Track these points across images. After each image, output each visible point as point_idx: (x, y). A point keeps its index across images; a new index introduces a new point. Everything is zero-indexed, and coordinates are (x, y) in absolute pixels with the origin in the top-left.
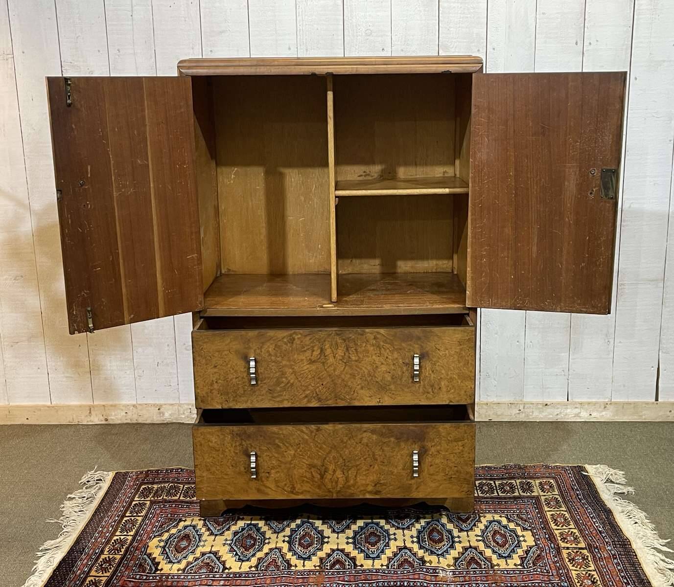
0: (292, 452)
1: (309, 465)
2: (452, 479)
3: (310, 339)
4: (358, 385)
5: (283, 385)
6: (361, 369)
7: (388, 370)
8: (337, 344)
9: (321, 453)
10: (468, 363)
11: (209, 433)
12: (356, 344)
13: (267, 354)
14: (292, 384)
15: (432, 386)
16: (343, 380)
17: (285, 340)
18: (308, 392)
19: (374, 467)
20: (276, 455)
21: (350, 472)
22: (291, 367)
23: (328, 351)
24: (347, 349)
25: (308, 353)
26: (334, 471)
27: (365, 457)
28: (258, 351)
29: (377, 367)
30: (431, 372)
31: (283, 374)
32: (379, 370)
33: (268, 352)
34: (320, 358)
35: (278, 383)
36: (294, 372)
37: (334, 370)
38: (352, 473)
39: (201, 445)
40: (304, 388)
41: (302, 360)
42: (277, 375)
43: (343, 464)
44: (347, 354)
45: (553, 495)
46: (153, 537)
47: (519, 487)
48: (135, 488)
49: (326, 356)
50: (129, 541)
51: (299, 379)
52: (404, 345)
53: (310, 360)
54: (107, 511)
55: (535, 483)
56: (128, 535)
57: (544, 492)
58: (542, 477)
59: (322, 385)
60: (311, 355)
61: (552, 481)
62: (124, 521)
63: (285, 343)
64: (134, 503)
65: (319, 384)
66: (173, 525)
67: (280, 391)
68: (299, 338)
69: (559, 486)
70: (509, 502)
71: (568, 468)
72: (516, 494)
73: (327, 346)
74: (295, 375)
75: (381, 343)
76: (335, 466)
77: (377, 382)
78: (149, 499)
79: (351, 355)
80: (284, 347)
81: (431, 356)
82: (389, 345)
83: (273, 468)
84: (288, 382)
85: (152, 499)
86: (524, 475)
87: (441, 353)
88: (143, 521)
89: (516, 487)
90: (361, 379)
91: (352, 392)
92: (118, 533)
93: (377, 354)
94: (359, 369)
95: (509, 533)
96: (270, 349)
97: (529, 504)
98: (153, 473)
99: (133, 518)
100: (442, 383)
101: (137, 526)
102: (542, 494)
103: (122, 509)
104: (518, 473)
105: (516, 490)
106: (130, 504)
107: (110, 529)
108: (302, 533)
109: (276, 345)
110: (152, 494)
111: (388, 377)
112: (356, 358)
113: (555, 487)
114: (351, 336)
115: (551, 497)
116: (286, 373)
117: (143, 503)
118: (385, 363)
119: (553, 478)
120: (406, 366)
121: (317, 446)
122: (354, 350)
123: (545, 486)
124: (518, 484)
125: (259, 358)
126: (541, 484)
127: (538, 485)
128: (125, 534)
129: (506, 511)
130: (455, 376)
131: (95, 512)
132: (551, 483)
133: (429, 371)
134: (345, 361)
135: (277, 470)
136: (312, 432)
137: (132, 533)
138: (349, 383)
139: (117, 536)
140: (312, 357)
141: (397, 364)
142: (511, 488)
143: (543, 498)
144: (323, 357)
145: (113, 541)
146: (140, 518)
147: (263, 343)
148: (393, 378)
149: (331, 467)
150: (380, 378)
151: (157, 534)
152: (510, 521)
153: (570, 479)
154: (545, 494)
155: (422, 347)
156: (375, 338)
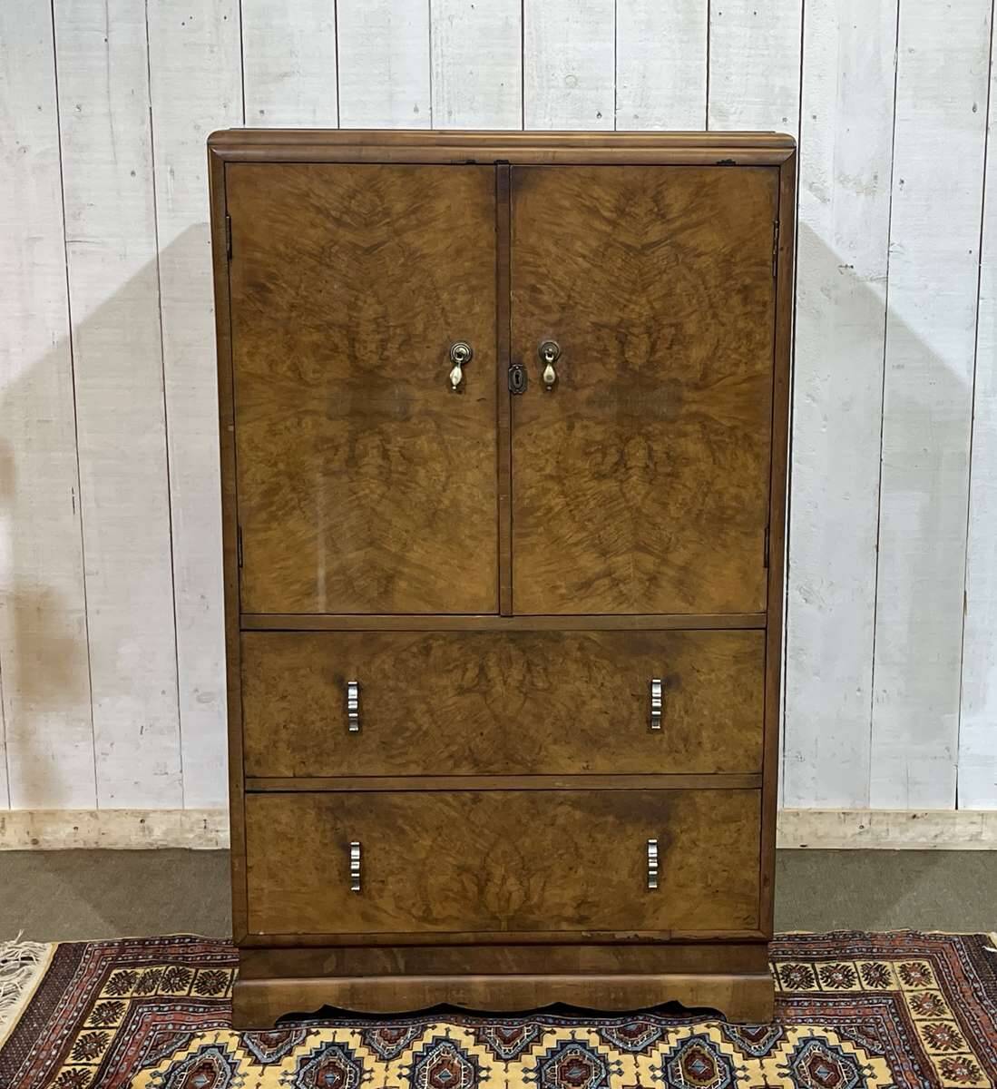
0: (428, 842)
1: (458, 868)
2: (719, 894)
3: (461, 648)
4: (548, 736)
5: (408, 734)
6: (554, 706)
7: (604, 709)
8: (509, 659)
9: (481, 844)
10: (752, 696)
11: (277, 806)
12: (546, 659)
13: (380, 676)
14: (426, 733)
15: (686, 740)
16: (520, 726)
17: (415, 649)
18: (454, 748)
19: (576, 872)
20: (397, 848)
21: (532, 881)
22: (424, 700)
23: (493, 672)
24: (529, 670)
25: (457, 675)
26: (504, 879)
27: (560, 852)
28: (364, 669)
29: (584, 703)
30: (682, 713)
31: (409, 712)
32: (587, 707)
33: (383, 671)
34: (478, 684)
35: (400, 730)
36: (431, 712)
37: (505, 707)
38: (535, 883)
39: (260, 828)
40: (447, 740)
41: (445, 687)
42: (399, 714)
43: (521, 866)
44: (528, 677)
45: (927, 989)
46: (140, 1067)
47: (861, 975)
48: (100, 975)
49: (489, 681)
50: (92, 1075)
51: (440, 723)
52: (634, 662)
53: (460, 687)
54: (45, 1018)
55: (892, 967)
56: (90, 1065)
57: (911, 985)
58: (906, 957)
59: (482, 734)
60: (462, 679)
61: (925, 963)
62: (80, 1037)
63: (414, 656)
64: (99, 1002)
65: (474, 734)
66: (179, 1044)
67: (404, 746)
68: (440, 646)
69: (939, 973)
70: (842, 1004)
71: (956, 939)
72: (856, 988)
73: (492, 661)
74: (432, 715)
75: (592, 657)
76: (506, 871)
77: (582, 730)
78: (128, 995)
79: (535, 680)
80: (412, 663)
81: (683, 684)
82: (606, 662)
83: (392, 873)
84: (419, 728)
85: (135, 995)
86: (871, 952)
87: (702, 678)
88: (119, 1036)
89: (856, 975)
90: (553, 724)
91: (537, 750)
92: (69, 1060)
93: (584, 679)
94: (550, 707)
95: (841, 1062)
96: (386, 667)
97: (880, 1007)
98: (134, 944)
99: (98, 1032)
100: (704, 734)
101: (107, 1046)
102: (907, 987)
103: (76, 1014)
104: (858, 948)
105: (857, 980)
106: (92, 1003)
107: (54, 1053)
108: (435, 1061)
109: (396, 659)
110: (134, 986)
111: (604, 722)
112: (546, 686)
113: (932, 974)
114: (536, 642)
115: (924, 993)
116: (414, 711)
117: (116, 1003)
118: (599, 695)
119: (928, 957)
120: (638, 700)
121: (474, 831)
122: (542, 671)
123: (913, 974)
124: (859, 968)
125: (365, 683)
126: (903, 968)
127: (898, 970)
128: (84, 1061)
129: (835, 1021)
130: (727, 721)
131: (22, 1020)
132: (924, 966)
133: (680, 711)
134: (524, 690)
135: (399, 877)
136: (464, 804)
137: (97, 1060)
138: (532, 732)
139: (68, 1065)
140: (464, 683)
141: (620, 697)
142: (846, 976)
143: (908, 996)
144: (483, 682)
145: (60, 1075)
146: (112, 1033)
147: (374, 655)
148: (612, 724)
149: (498, 872)
150: (588, 723)
151: (147, 1062)
152: (842, 1038)
153: (962, 961)
154: (912, 988)
155: (667, 665)
156: (581, 648)
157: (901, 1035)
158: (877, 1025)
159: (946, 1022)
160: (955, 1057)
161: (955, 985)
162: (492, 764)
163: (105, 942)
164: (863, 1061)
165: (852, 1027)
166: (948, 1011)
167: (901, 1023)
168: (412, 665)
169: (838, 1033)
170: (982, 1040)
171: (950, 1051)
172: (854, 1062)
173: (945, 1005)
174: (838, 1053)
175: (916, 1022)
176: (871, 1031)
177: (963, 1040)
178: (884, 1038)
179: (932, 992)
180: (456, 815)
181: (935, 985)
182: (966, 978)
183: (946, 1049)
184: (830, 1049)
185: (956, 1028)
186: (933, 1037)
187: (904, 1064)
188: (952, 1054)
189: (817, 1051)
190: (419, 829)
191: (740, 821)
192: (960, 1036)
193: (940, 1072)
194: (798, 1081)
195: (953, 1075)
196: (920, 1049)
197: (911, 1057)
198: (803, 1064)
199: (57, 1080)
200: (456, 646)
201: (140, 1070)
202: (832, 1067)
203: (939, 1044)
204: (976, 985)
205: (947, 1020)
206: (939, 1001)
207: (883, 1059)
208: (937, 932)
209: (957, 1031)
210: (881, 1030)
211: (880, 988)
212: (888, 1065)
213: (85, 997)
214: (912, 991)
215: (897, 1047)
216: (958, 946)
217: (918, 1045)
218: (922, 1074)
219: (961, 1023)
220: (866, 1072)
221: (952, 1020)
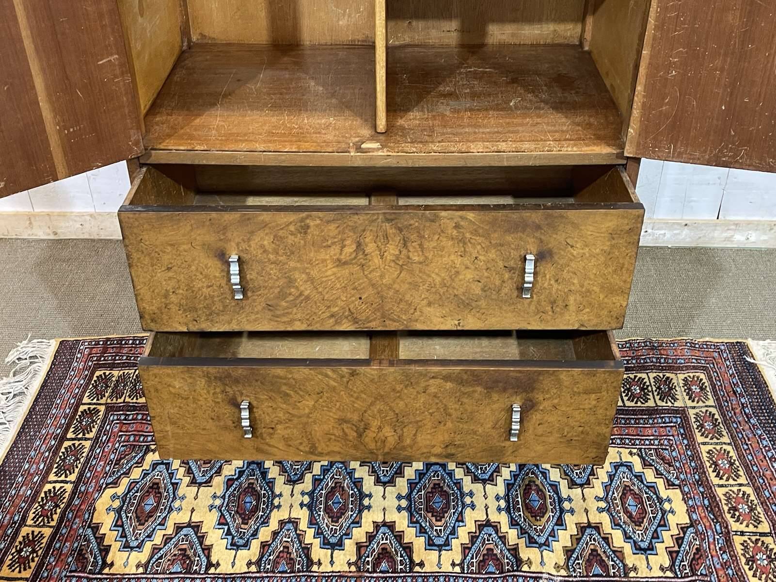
0: (310, 403)
3: (337, 228)
4: (423, 300)
5: (291, 298)
6: (429, 276)
7: (477, 278)
8: (386, 236)
9: (358, 405)
11: (169, 375)
12: (421, 237)
13: (260, 251)
14: (308, 298)
15: (553, 303)
16: (396, 292)
17: (292, 229)
19: (445, 424)
20: (284, 407)
21: (405, 430)
22: (304, 271)
23: (371, 248)
24: (405, 245)
25: (334, 251)
26: (380, 428)
27: (431, 411)
28: (244, 245)
29: (457, 273)
30: (552, 282)
31: (291, 282)
32: (461, 277)
33: (262, 247)
34: (355, 258)
35: (282, 295)
36: (311, 280)
37: (382, 276)
39: (157, 390)
40: (328, 304)
41: (324, 261)
42: (281, 282)
43: (395, 420)
44: (404, 252)
45: (706, 406)
46: (104, 486)
47: (654, 389)
48: (86, 376)
49: (366, 255)
50: (67, 495)
51: (320, 290)
52: (509, 238)
53: (339, 260)
54: (41, 424)
55: (678, 379)
56: (66, 482)
57: (693, 401)
58: (688, 368)
59: (360, 298)
60: (341, 254)
61: (702, 376)
62: (63, 450)
63: (292, 234)
64: (82, 408)
65: (354, 298)
66: (137, 459)
67: (288, 308)
68: (317, 226)
69: (713, 386)
70: (642, 421)
71: (723, 348)
72: (651, 403)
73: (369, 238)
74: (312, 283)
75: (468, 235)
76: (381, 422)
77: (455, 295)
78: (103, 401)
79: (411, 255)
80: (291, 239)
81: (556, 258)
82: (479, 239)
83: (280, 422)
84: (301, 294)
85: (109, 401)
86: (660, 363)
87: (575, 253)
88: (92, 448)
89: (650, 388)
90: (428, 290)
91: (412, 311)
92: (52, 477)
93: (459, 254)
94: (425, 277)
95: (646, 493)
96: (266, 243)
97: (671, 427)
98: (113, 344)
99: (77, 443)
100: (572, 298)
101: (82, 460)
102: (690, 403)
103: (63, 421)
104: (649, 358)
105: (650, 394)
106: (76, 410)
107: (41, 467)
108: (330, 484)
109: (275, 236)
110: (110, 390)
111: (477, 289)
112: (421, 259)
113: (708, 389)
114: (412, 222)
115: (704, 410)
116: (296, 280)
117: (94, 409)
118: (473, 267)
119: (705, 369)
120: (510, 271)
121: (352, 396)
122: (418, 247)
123: (693, 388)
124: (652, 380)
125: (245, 256)
126: (685, 380)
127: (681, 383)
128: (63, 478)
129: (637, 442)
130: (595, 288)
131: (23, 427)
132: (701, 380)
133: (550, 280)
134: (401, 263)
135: (287, 425)
136: (343, 377)
137: (73, 477)
138: (408, 297)
139: (50, 482)
140: (342, 257)
141: (493, 269)
142: (642, 389)
143: (692, 413)
144: (361, 256)
145: (43, 495)
146: (88, 444)
147: (252, 233)
148: (483, 290)
149: (375, 424)
150: (461, 290)
151: (110, 480)
152: (646, 464)
153: (728, 370)
154: (694, 404)
155: (541, 241)
156: (457, 227)
157: (691, 461)
158: (670, 447)
159: (725, 447)
160: (735, 489)
161: (726, 401)
162: (370, 322)
163: (94, 340)
164: (664, 493)
165: (650, 449)
166: (724, 433)
167: (689, 446)
168: (290, 242)
169: (641, 457)
170: (755, 469)
171: (731, 482)
172: (655, 493)
173: (721, 425)
174: (642, 482)
175: (701, 446)
176: (666, 454)
177: (740, 469)
178: (678, 464)
179: (710, 409)
180: (336, 384)
181: (711, 402)
182: (735, 393)
183: (728, 480)
184: (636, 476)
185: (733, 454)
186: (716, 464)
187: (696, 497)
188: (732, 486)
189: (625, 479)
190: (301, 393)
191: (601, 393)
192: (737, 462)
193: (726, 508)
194: (613, 516)
195: (737, 513)
196: (707, 479)
197: (702, 489)
198: (616, 495)
199: (40, 500)
200: (332, 226)
201: (105, 488)
202: (638, 498)
203: (721, 472)
204: (743, 400)
205: (725, 443)
206: (716, 420)
207: (678, 491)
208: (707, 339)
209: (734, 458)
210: (674, 454)
211: (669, 404)
212: (684, 499)
213: (72, 401)
214: (694, 408)
215: (689, 476)
216: (725, 355)
217: (705, 473)
218: (712, 511)
219: (737, 448)
220: (667, 506)
221: (729, 444)
